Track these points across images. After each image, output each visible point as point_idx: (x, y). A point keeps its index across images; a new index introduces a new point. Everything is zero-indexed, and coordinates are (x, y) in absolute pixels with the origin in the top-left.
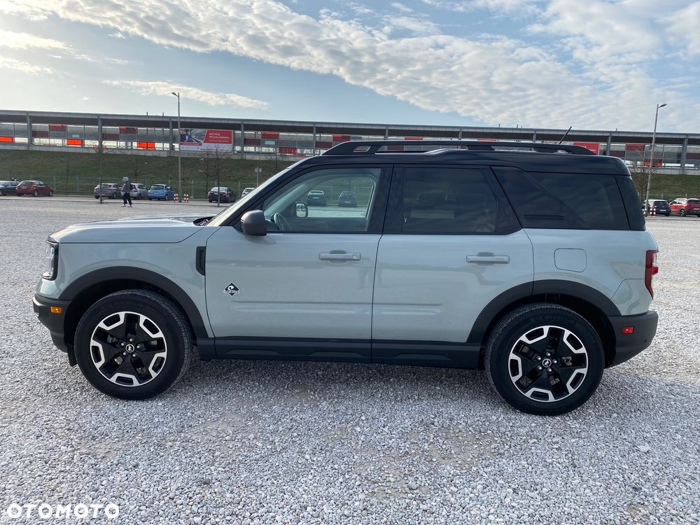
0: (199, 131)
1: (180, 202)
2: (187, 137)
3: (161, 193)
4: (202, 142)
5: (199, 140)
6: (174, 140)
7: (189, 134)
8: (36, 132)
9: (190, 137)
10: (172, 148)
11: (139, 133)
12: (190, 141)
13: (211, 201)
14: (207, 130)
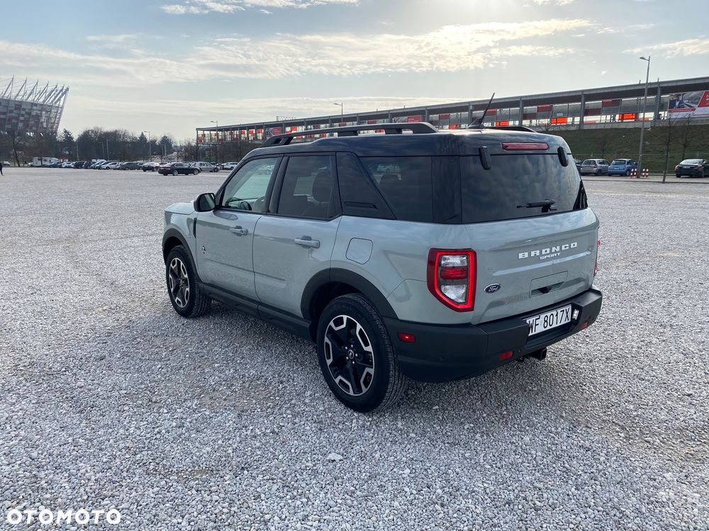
0: (694, 93)
1: (638, 177)
2: (677, 103)
3: (621, 168)
4: (695, 106)
5: (693, 105)
6: (662, 108)
7: (681, 99)
8: (526, 114)
9: (681, 102)
10: (657, 117)
11: (623, 104)
12: (681, 107)
13: (678, 176)
14: (704, 91)
